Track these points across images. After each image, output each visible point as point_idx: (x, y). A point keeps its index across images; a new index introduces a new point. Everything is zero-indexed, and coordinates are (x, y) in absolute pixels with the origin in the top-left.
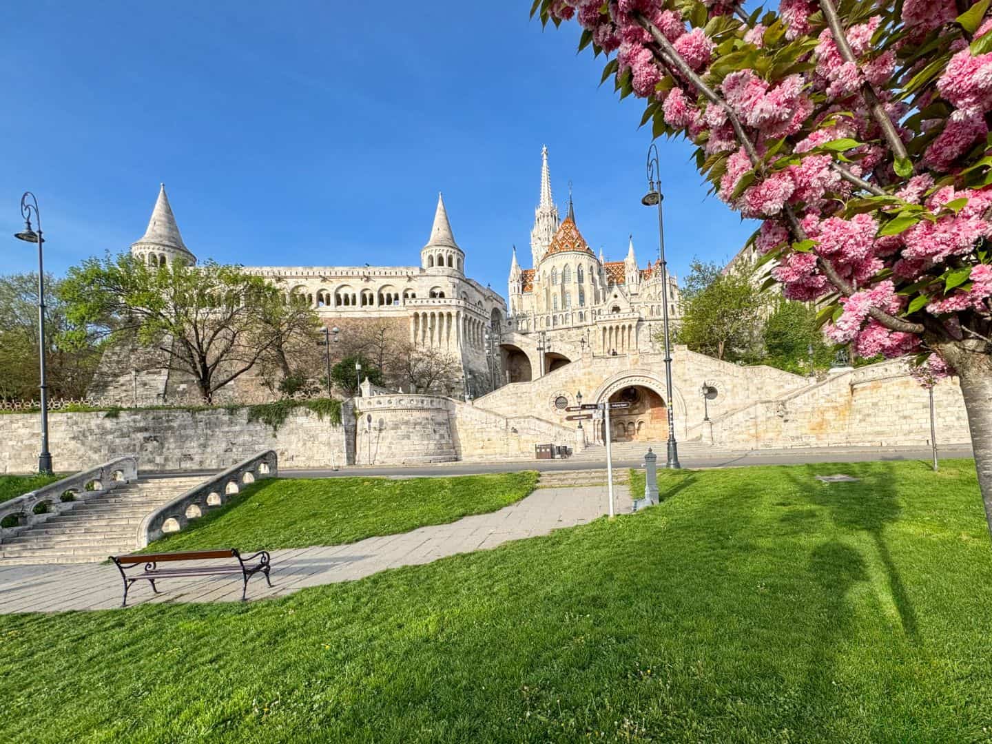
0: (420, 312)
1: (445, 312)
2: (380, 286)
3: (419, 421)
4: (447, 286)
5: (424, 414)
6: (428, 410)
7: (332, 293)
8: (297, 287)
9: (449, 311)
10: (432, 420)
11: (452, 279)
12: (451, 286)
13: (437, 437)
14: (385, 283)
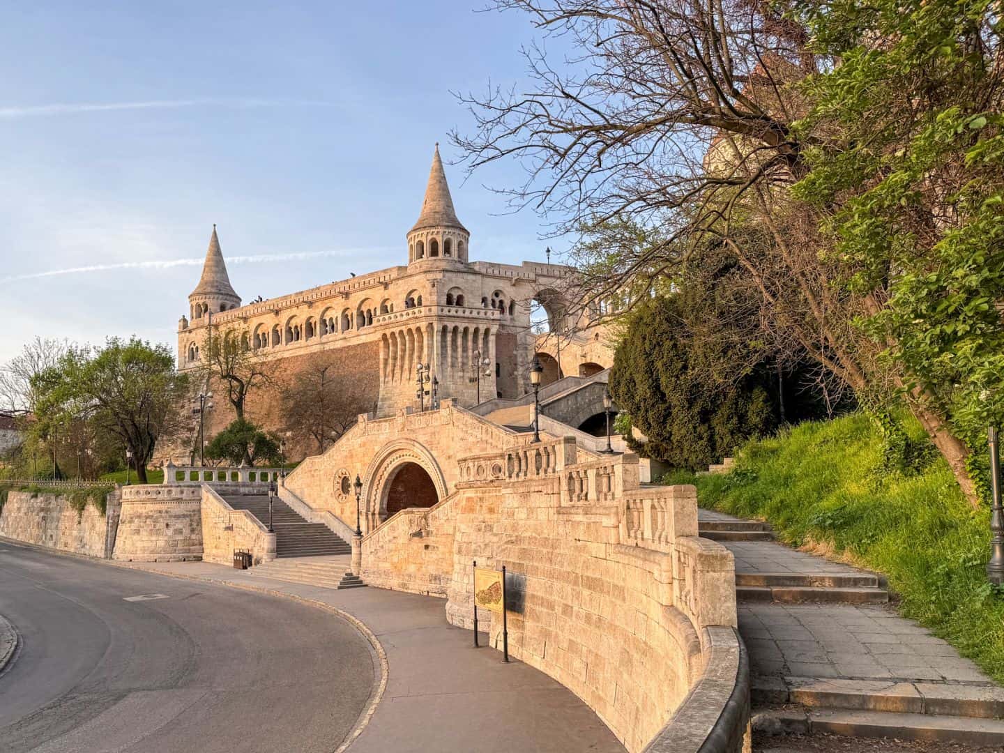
0: (388, 332)
1: (413, 327)
2: (359, 302)
3: (151, 514)
4: (424, 287)
5: (158, 507)
6: (163, 501)
7: (317, 318)
8: (292, 318)
9: (418, 325)
10: (167, 512)
11: (431, 276)
12: (428, 285)
13: (170, 532)
14: (364, 298)
